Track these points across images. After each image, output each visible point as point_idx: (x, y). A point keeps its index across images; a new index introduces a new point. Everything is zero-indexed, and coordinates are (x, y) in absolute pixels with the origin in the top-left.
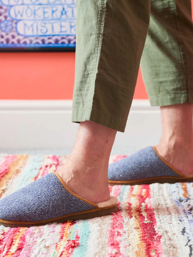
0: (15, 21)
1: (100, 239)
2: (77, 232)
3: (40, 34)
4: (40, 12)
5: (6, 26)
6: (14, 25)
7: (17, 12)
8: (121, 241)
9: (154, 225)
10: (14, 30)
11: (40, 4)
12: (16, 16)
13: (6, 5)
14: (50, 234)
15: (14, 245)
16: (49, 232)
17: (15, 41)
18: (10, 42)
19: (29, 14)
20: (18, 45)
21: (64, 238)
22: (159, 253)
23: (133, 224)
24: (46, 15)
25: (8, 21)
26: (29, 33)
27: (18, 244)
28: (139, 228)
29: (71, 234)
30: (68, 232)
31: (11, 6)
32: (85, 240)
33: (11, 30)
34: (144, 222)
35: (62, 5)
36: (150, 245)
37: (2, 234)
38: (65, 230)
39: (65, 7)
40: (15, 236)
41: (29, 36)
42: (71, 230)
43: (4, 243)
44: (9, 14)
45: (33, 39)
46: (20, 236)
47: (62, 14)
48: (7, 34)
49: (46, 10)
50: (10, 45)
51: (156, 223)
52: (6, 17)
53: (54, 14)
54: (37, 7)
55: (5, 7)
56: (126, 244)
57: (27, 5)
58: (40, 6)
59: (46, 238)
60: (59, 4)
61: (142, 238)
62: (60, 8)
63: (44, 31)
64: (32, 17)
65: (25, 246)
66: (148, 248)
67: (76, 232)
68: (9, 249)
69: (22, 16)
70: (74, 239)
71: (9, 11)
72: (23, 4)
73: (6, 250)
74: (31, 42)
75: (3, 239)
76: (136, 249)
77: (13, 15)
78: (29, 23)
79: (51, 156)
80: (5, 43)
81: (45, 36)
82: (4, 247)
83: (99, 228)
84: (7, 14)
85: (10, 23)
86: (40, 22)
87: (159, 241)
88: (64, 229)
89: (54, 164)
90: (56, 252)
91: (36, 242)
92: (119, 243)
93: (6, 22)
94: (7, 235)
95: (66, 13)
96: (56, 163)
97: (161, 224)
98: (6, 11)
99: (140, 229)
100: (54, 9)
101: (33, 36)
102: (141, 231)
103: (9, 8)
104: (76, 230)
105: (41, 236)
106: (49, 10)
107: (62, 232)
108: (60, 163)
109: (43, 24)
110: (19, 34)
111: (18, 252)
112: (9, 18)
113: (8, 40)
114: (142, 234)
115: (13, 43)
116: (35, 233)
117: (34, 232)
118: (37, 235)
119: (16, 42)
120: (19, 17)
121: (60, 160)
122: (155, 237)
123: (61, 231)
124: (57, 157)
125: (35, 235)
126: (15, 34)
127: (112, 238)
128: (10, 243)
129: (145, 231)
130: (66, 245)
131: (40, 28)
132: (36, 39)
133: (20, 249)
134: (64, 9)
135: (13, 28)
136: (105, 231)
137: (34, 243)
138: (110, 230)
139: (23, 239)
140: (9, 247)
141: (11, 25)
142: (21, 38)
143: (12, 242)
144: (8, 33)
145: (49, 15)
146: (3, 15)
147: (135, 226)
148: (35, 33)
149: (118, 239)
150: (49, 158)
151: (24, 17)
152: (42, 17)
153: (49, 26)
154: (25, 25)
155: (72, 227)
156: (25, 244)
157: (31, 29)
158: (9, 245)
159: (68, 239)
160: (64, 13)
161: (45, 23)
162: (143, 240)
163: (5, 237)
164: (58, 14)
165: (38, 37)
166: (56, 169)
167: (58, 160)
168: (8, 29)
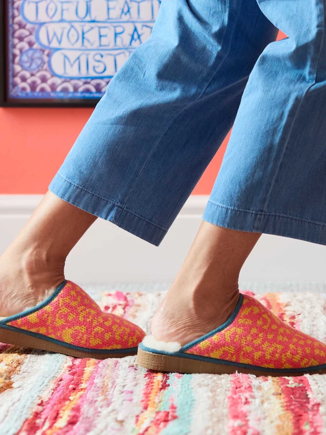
0: (46, 52)
1: (214, 410)
2: (173, 400)
3: (92, 74)
4: (92, 36)
5: (32, 60)
6: (46, 59)
7: (51, 35)
8: (250, 412)
9: (306, 390)
10: (46, 66)
11: (93, 21)
12: (50, 43)
13: (31, 23)
14: (124, 402)
15: (61, 417)
16: (121, 399)
17: (46, 86)
18: (38, 89)
19: (73, 39)
20: (53, 95)
21: (149, 409)
22: (317, 426)
23: (270, 389)
24: (104, 41)
25: (36, 50)
26: (73, 72)
27: (69, 416)
28: (280, 394)
29: (162, 403)
30: (157, 400)
31: (42, 24)
32: (187, 410)
33: (40, 68)
34: (288, 385)
35: (133, 22)
36: (301, 415)
37: (39, 405)
38: (150, 397)
39: (139, 26)
40: (62, 407)
41: (72, 79)
42: (160, 397)
43: (43, 417)
44: (37, 38)
45: (80, 83)
46: (72, 405)
47: (133, 38)
48: (32, 75)
49: (103, 32)
50: (37, 94)
51: (311, 386)
52: (30, 44)
53: (118, 40)
54: (87, 26)
55: (29, 26)
56: (259, 416)
57: (70, 22)
58: (93, 25)
59: (117, 407)
60: (127, 22)
61: (285, 408)
62: (129, 28)
63: (100, 69)
64: (79, 45)
65: (81, 419)
66: (298, 419)
67: (170, 400)
68: (54, 423)
69: (60, 42)
70: (168, 410)
71: (38, 33)
72: (62, 21)
73: (47, 424)
74: (76, 89)
75: (42, 412)
76: (278, 422)
77: (44, 40)
78: (73, 55)
79: (113, 292)
80: (28, 90)
81: (102, 78)
82: (45, 422)
83: (210, 394)
84: (32, 38)
85: (37, 55)
86: (93, 53)
87: (318, 410)
88: (149, 395)
89: (120, 305)
90: (137, 428)
91: (100, 412)
92: (248, 414)
93: (30, 53)
94: (49, 406)
95: (139, 36)
96: (123, 302)
97: (320, 388)
98: (31, 34)
99: (283, 396)
100: (119, 30)
101: (79, 79)
102: (284, 398)
103: (37, 27)
104: (170, 398)
105: (108, 405)
106: (109, 32)
107: (146, 400)
108: (130, 303)
109: (98, 57)
110: (54, 75)
111: (70, 426)
112: (35, 46)
113: (33, 86)
114: (286, 402)
115: (43, 90)
116: (96, 401)
117: (95, 399)
118: (102, 403)
119: (48, 89)
120: (54, 44)
121: (129, 298)
122: (310, 406)
123: (144, 398)
124: (125, 294)
125: (98, 404)
126: (48, 75)
127: (234, 408)
128: (55, 415)
129: (291, 398)
130: (155, 418)
131: (92, 63)
132: (86, 83)
133: (72, 422)
134: (136, 30)
135: (43, 62)
136: (221, 398)
137: (96, 415)
138: (229, 396)
139: (77, 409)
140: (53, 421)
141: (41, 58)
142: (58, 81)
143: (58, 414)
144: (34, 72)
145: (108, 40)
146: (26, 39)
147: (273, 391)
148: (84, 73)
149: (245, 408)
150: (110, 295)
151: (65, 44)
152: (96, 45)
153: (109, 61)
154: (65, 57)
155: (162, 393)
156: (80, 416)
157: (76, 65)
158: (52, 418)
159: (157, 410)
160: (136, 36)
161: (102, 56)
162: (287, 410)
163: (44, 409)
164: (126, 38)
165: (89, 80)
166: (125, 312)
167: (126, 299)
168: (34, 66)
